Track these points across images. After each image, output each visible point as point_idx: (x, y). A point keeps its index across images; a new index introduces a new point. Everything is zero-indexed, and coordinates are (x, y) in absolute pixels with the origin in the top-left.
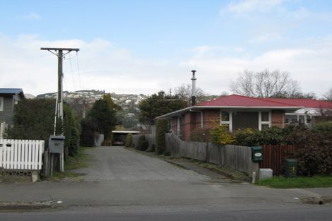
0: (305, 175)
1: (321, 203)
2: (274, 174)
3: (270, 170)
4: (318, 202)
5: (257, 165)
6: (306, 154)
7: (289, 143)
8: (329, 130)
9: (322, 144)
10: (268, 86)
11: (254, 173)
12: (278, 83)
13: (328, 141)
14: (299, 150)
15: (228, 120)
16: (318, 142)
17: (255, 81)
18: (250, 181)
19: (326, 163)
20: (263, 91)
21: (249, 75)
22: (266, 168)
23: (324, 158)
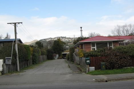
0: (110, 69)
1: (106, 81)
2: (95, 69)
3: (94, 67)
4: (105, 81)
5: (88, 66)
6: (109, 60)
7: (102, 56)
8: (120, 49)
9: (116, 56)
10: (127, 31)
11: (87, 69)
12: (131, 29)
13: (118, 54)
14: (106, 59)
15: (95, 47)
16: (114, 55)
17: (121, 29)
18: (86, 72)
19: (118, 63)
20: (125, 33)
21: (119, 27)
22: (93, 67)
23: (117, 62)
